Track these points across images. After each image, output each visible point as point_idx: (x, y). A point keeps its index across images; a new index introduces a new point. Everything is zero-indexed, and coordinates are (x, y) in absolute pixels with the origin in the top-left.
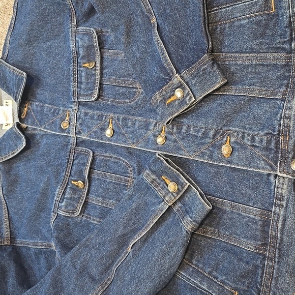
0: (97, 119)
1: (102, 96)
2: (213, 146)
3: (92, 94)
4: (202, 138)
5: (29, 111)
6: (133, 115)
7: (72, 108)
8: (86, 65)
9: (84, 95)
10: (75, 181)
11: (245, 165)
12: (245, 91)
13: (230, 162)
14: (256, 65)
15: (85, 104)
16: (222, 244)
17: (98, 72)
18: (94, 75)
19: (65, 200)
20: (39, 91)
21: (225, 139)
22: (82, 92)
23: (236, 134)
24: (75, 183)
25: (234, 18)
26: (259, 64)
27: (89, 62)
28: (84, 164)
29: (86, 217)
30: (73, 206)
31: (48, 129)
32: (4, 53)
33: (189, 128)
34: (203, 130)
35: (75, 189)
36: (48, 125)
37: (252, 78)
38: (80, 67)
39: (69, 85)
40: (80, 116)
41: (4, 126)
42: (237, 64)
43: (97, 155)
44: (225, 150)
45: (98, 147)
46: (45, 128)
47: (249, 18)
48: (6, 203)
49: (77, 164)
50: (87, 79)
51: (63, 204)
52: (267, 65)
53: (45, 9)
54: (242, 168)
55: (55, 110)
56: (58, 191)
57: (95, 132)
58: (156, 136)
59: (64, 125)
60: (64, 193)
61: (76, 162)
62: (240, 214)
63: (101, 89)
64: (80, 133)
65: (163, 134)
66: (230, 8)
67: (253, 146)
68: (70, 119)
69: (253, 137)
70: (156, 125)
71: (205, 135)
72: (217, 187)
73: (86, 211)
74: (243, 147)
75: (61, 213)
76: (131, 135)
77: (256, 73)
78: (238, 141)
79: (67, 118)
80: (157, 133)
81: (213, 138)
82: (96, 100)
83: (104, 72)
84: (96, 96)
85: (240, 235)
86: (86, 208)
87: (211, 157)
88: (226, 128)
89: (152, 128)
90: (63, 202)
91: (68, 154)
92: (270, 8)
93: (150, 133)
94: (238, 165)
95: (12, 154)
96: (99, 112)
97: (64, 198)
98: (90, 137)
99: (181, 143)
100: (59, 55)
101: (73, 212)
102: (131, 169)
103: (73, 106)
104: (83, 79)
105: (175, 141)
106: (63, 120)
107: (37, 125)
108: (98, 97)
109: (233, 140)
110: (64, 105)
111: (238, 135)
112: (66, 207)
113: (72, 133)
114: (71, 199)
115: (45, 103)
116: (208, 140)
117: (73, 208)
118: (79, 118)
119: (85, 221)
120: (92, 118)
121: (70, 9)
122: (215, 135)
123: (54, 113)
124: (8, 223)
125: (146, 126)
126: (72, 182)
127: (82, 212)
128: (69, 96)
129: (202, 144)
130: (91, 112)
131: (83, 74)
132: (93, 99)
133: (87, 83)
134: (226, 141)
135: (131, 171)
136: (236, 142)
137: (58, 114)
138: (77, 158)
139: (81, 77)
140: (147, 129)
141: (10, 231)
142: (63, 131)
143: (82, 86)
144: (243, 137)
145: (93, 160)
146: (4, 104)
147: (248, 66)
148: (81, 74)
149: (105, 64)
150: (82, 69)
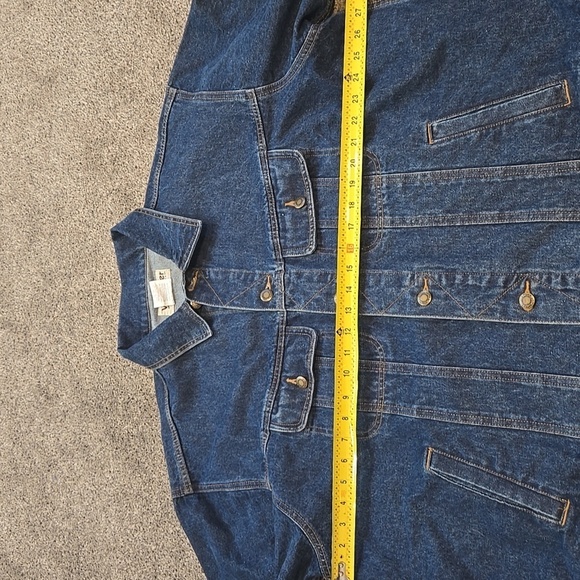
0: (319, 281)
1: (321, 246)
2: (505, 298)
3: (305, 246)
4: (488, 288)
5: (202, 282)
6: (375, 268)
7: (274, 269)
8: (291, 204)
9: (291, 247)
10: (291, 378)
11: (557, 319)
12: (543, 215)
13: (535, 318)
14: (554, 178)
15: (295, 262)
16: (536, 436)
17: (312, 212)
18: (307, 217)
19: (280, 409)
20: (217, 250)
21: (522, 286)
22: (289, 244)
23: (537, 277)
24: (293, 381)
25: (513, 117)
26: (559, 177)
27: (295, 198)
28: (304, 351)
29: (317, 430)
30: (294, 415)
31: (237, 305)
32: (151, 199)
33: (465, 277)
34: (488, 277)
35: (294, 390)
36: (237, 300)
37: (551, 197)
38: (281, 207)
39: (266, 236)
40: (289, 279)
41: (160, 310)
42: (525, 179)
43: (323, 335)
44: (525, 301)
45: (322, 322)
46: (232, 304)
47: (535, 115)
48: (177, 430)
49: (293, 353)
50: (294, 223)
51: (278, 415)
52: (571, 177)
53: (217, 128)
54: (553, 323)
55: (247, 275)
56: (269, 396)
57: (317, 300)
58: (415, 294)
59: (266, 296)
60: (277, 399)
61: (290, 349)
62: (558, 390)
63: (319, 236)
64: (292, 304)
65: (425, 290)
66: (506, 104)
67: (566, 290)
68: (273, 286)
69: (564, 278)
70: (412, 278)
71: (492, 283)
72: (519, 355)
73: (316, 422)
74: (551, 293)
75: (277, 429)
76: (376, 298)
77: (555, 189)
78: (543, 286)
79: (268, 285)
80: (416, 290)
81: (504, 287)
82: (313, 253)
83: (321, 210)
84: (314, 248)
85: (562, 419)
86: (313, 416)
87: (504, 314)
88: (523, 270)
89: (407, 283)
90: (277, 412)
91: (275, 338)
92: (564, 101)
93: (406, 292)
94: (546, 320)
95: (181, 350)
96: (321, 271)
97: (278, 406)
98: (309, 308)
99: (456, 300)
100: (242, 193)
101: (296, 425)
102: (381, 347)
103: (275, 266)
104: (288, 225)
105: (446, 298)
106: (262, 289)
107: (217, 302)
108: (316, 249)
109: (534, 285)
110: (260, 267)
111: (541, 278)
112: (283, 419)
113: (280, 307)
114: (288, 406)
115: (229, 267)
116: (497, 290)
117: (294, 420)
118: (289, 283)
119: (316, 436)
120: (310, 279)
121: (255, 124)
122: (506, 283)
123: (245, 280)
124: (182, 460)
125: (398, 282)
126: (288, 380)
127: (310, 423)
128: (265, 251)
129: (489, 297)
130: (307, 272)
131: (287, 217)
132: (310, 253)
133: (296, 230)
134: (525, 288)
135: (380, 350)
136: (538, 288)
137: (252, 280)
138: (290, 343)
139: (284, 222)
140: (400, 286)
141: (189, 472)
142: (265, 305)
143: (288, 235)
144: (549, 280)
145: (319, 343)
146: (157, 275)
147: (542, 179)
148: (283, 218)
149: (321, 199)
150: (284, 210)
